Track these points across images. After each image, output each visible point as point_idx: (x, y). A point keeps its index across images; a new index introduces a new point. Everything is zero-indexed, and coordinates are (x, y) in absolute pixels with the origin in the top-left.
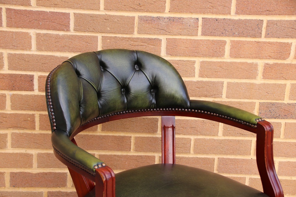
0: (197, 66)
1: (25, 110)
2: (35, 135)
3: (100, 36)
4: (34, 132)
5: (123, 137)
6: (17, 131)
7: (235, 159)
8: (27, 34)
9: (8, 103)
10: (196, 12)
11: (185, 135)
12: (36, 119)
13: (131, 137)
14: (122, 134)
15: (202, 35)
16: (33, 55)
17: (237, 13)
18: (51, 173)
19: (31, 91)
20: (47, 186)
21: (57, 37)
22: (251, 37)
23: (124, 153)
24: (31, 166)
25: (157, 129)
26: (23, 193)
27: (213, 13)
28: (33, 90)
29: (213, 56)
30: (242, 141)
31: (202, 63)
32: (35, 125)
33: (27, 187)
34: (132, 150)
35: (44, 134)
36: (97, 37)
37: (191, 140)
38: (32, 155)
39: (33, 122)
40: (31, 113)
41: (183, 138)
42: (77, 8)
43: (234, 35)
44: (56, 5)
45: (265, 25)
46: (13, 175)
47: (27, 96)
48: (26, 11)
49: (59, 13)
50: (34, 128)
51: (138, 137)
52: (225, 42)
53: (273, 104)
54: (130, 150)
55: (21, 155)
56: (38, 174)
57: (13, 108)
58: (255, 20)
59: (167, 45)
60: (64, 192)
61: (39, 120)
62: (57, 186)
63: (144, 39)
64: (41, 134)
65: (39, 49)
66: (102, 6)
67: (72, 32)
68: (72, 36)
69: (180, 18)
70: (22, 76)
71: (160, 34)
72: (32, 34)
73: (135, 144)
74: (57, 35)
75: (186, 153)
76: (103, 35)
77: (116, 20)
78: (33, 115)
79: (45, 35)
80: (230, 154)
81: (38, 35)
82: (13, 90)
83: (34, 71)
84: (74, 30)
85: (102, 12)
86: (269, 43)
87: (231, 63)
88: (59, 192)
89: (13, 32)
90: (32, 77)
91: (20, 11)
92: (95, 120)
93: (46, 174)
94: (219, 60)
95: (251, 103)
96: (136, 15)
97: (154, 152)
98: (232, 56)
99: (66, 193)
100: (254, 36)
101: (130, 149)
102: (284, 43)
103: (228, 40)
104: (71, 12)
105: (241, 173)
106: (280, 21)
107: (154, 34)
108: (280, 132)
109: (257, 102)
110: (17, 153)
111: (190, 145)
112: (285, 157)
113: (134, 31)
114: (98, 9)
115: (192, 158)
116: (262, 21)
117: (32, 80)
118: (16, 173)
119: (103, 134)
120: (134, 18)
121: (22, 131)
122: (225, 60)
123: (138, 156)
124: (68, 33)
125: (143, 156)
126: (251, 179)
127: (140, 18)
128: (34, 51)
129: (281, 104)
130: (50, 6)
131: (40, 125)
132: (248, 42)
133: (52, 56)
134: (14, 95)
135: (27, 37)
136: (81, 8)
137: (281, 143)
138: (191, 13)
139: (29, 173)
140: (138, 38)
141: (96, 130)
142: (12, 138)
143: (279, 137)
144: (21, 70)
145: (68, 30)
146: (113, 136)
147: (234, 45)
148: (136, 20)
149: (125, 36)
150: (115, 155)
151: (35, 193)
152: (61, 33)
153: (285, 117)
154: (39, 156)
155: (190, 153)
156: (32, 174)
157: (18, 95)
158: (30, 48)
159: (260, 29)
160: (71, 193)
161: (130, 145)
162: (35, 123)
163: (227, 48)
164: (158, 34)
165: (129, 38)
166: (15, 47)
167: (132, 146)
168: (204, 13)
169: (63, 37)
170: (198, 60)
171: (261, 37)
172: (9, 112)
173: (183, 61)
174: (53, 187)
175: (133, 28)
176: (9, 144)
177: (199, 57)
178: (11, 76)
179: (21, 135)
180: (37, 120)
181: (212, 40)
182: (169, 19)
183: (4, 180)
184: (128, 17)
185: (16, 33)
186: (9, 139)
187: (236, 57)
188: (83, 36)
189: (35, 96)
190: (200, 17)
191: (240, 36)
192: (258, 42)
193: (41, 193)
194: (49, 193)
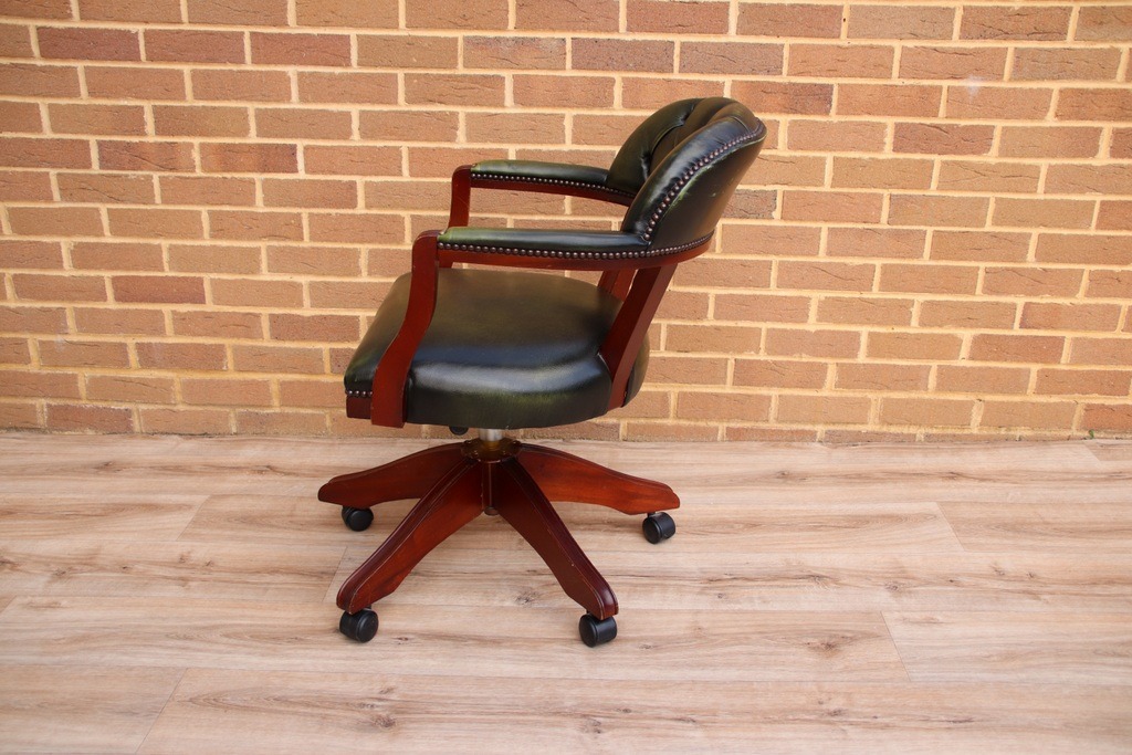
0: (568, 124)
1: (285, 206)
2: (303, 249)
3: (400, 73)
4: (301, 245)
6: (275, 243)
8: (284, 73)
9: (259, 195)
10: (562, 29)
15: (573, 68)
16: (293, 111)
17: (629, 29)
18: (332, 317)
19: (293, 172)
20: (328, 340)
21: (331, 77)
22: (655, 71)
24: (300, 304)
26: (291, 349)
27: (589, 30)
28: (296, 171)
29: (593, 105)
31: (576, 118)
32: (302, 233)
33: (297, 339)
35: (318, 249)
36: (396, 75)
38: (300, 285)
39: (300, 226)
40: (295, 210)
42: (361, 27)
43: (626, 68)
44: (327, 23)
45: (677, 50)
46: (274, 319)
47: (287, 181)
48: (280, 34)
49: (332, 35)
50: (301, 239)
52: (613, 81)
55: (284, 283)
56: (313, 317)
57: (267, 202)
58: (661, 42)
59: (515, 87)
61: (308, 223)
62: (344, 339)
63: (475, 76)
64: (313, 248)
65: (303, 99)
66: (402, 22)
67: (355, 69)
68: (356, 74)
69: (534, 39)
70: (277, 146)
71: (502, 67)
72: (290, 74)
74: (331, 74)
76: (407, 71)
77: (426, 45)
78: (299, 215)
79: (312, 74)
81: (301, 75)
82: (264, 171)
83: (297, 137)
84: (358, 64)
85: (403, 31)
86: (688, 82)
87: (625, 117)
89: (261, 72)
90: (293, 148)
91: (271, 35)
93: (325, 317)
94: (605, 113)
96: (460, 35)
98: (626, 105)
100: (661, 70)
102: (712, 83)
103: (617, 76)
104: (353, 33)
106: (702, 44)
107: (492, 67)
108: (715, 243)
110: (278, 282)
112: (725, 285)
113: (457, 64)
114: (396, 27)
116: (673, 42)
117: (294, 154)
118: (278, 316)
120: (456, 40)
121: (282, 244)
122: (615, 113)
124: (349, 71)
126: (670, 327)
127: (467, 40)
128: (295, 104)
130: (317, 25)
131: (311, 233)
132: (652, 81)
133: (324, 110)
134: (267, 180)
135: (284, 77)
136: (368, 26)
137: (717, 261)
138: (553, 30)
139: (299, 316)
140: (465, 76)
142: (268, 255)
144: (276, 136)
145: (348, 65)
147: (629, 85)
148: (460, 43)
149: (443, 72)
151: (309, 350)
152: (338, 71)
154: (312, 286)
156: (303, 317)
157: (273, 180)
158: (288, 98)
159: (670, 57)
162: (302, 228)
163: (618, 91)
164: (498, 68)
165: (450, 76)
166: (266, 98)
168: (574, 30)
169: (341, 76)
170: (569, 114)
171: (672, 71)
172: (261, 211)
173: (544, 115)
174: (339, 340)
175: (455, 58)
176: (264, 266)
177: (570, 107)
178: (261, 147)
179: (282, 250)
180: (305, 223)
181: (592, 78)
182: (516, 40)
183: (261, 327)
184: (445, 38)
185: (267, 72)
186: (264, 256)
187: (632, 108)
188: (373, 74)
189: (300, 181)
190: (568, 36)
191: (636, 71)
192: (669, 81)
193: (319, 351)
194: (332, 350)
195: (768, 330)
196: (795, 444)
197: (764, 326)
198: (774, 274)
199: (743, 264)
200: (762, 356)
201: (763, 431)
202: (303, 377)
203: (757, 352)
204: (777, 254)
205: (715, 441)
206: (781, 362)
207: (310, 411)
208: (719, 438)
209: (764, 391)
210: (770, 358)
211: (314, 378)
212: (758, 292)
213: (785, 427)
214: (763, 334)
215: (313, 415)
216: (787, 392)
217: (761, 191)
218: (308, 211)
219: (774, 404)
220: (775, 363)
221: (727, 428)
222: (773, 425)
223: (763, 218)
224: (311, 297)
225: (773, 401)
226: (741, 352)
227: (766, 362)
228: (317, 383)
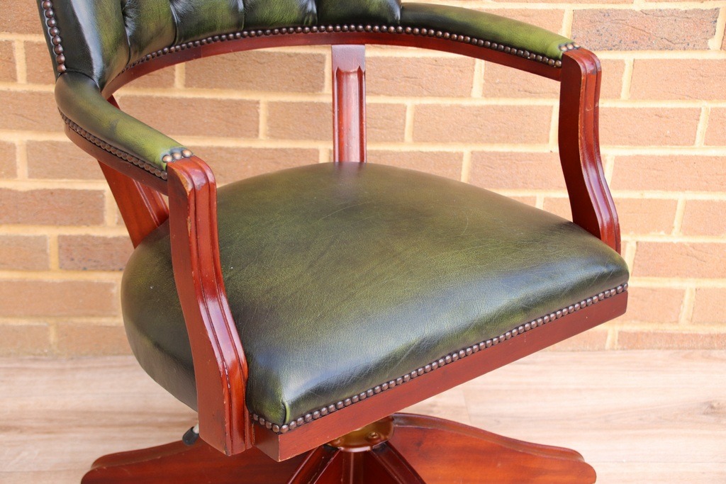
2: (17, 95)
4: (13, 88)
5: (239, 103)
7: (512, 154)
11: (390, 95)
12: (17, 55)
13: (258, 103)
14: (236, 96)
18: (62, 191)
20: (56, 223)
23: (243, 144)
24: (12, 173)
25: (323, 82)
30: (530, 108)
32: (14, 71)
33: (7, 223)
34: (261, 135)
35: (40, 94)
37: (405, 109)
38: (12, 147)
39: (11, 61)
41: (385, 105)
50: (12, 78)
51: (276, 103)
53: (606, 14)
54: (257, 136)
56: (32, 193)
60: (99, 238)
61: (24, 56)
62: (80, 222)
64: (32, 93)
73: (269, 120)
75: (394, 141)
78: (9, 43)
80: (499, 142)
88: (87, 238)
92: (164, 53)
93: (52, 193)
95: (553, 12)
97: (316, 139)
99: (104, 239)
101: (258, 131)
105: (525, 186)
108: (621, 85)
109: (568, 9)
111: (404, 120)
112: (631, 143)
115: (408, 153)
119: (190, 95)
123: (276, 150)
125: (290, 149)
126: (547, 200)
129: (625, 12)
131: (28, 70)
137: (622, 110)
139: (10, 190)
141: (169, 84)
143: (618, 96)
146: (213, 100)
150: (220, 149)
151: (27, 239)
153: (634, 45)
154: (31, 147)
155: (403, 140)
156: (16, 192)
160: (117, 239)
161: (258, 123)
162: (14, 63)
167: (263, 126)
174: (72, 224)
180: (20, 56)
193: (42, 240)
194: (62, 239)
195: (687, 203)
196: (715, 353)
197: (681, 197)
198: (702, 126)
199: (659, 114)
200: (676, 238)
201: (671, 336)
202: (15, 276)
203: (669, 232)
204: (710, 98)
205: (602, 349)
206: (702, 245)
207: (24, 322)
208: (608, 345)
209: (675, 283)
210: (687, 240)
211: (32, 276)
212: (677, 151)
213: (702, 330)
214: (680, 207)
215: (30, 328)
216: (708, 284)
217: (695, 11)
218: (23, 38)
219: (688, 299)
220: (693, 246)
221: (620, 333)
222: (684, 327)
223: (694, 48)
224: (30, 165)
225: (687, 296)
226: (645, 232)
227: (681, 245)
228: (37, 284)
